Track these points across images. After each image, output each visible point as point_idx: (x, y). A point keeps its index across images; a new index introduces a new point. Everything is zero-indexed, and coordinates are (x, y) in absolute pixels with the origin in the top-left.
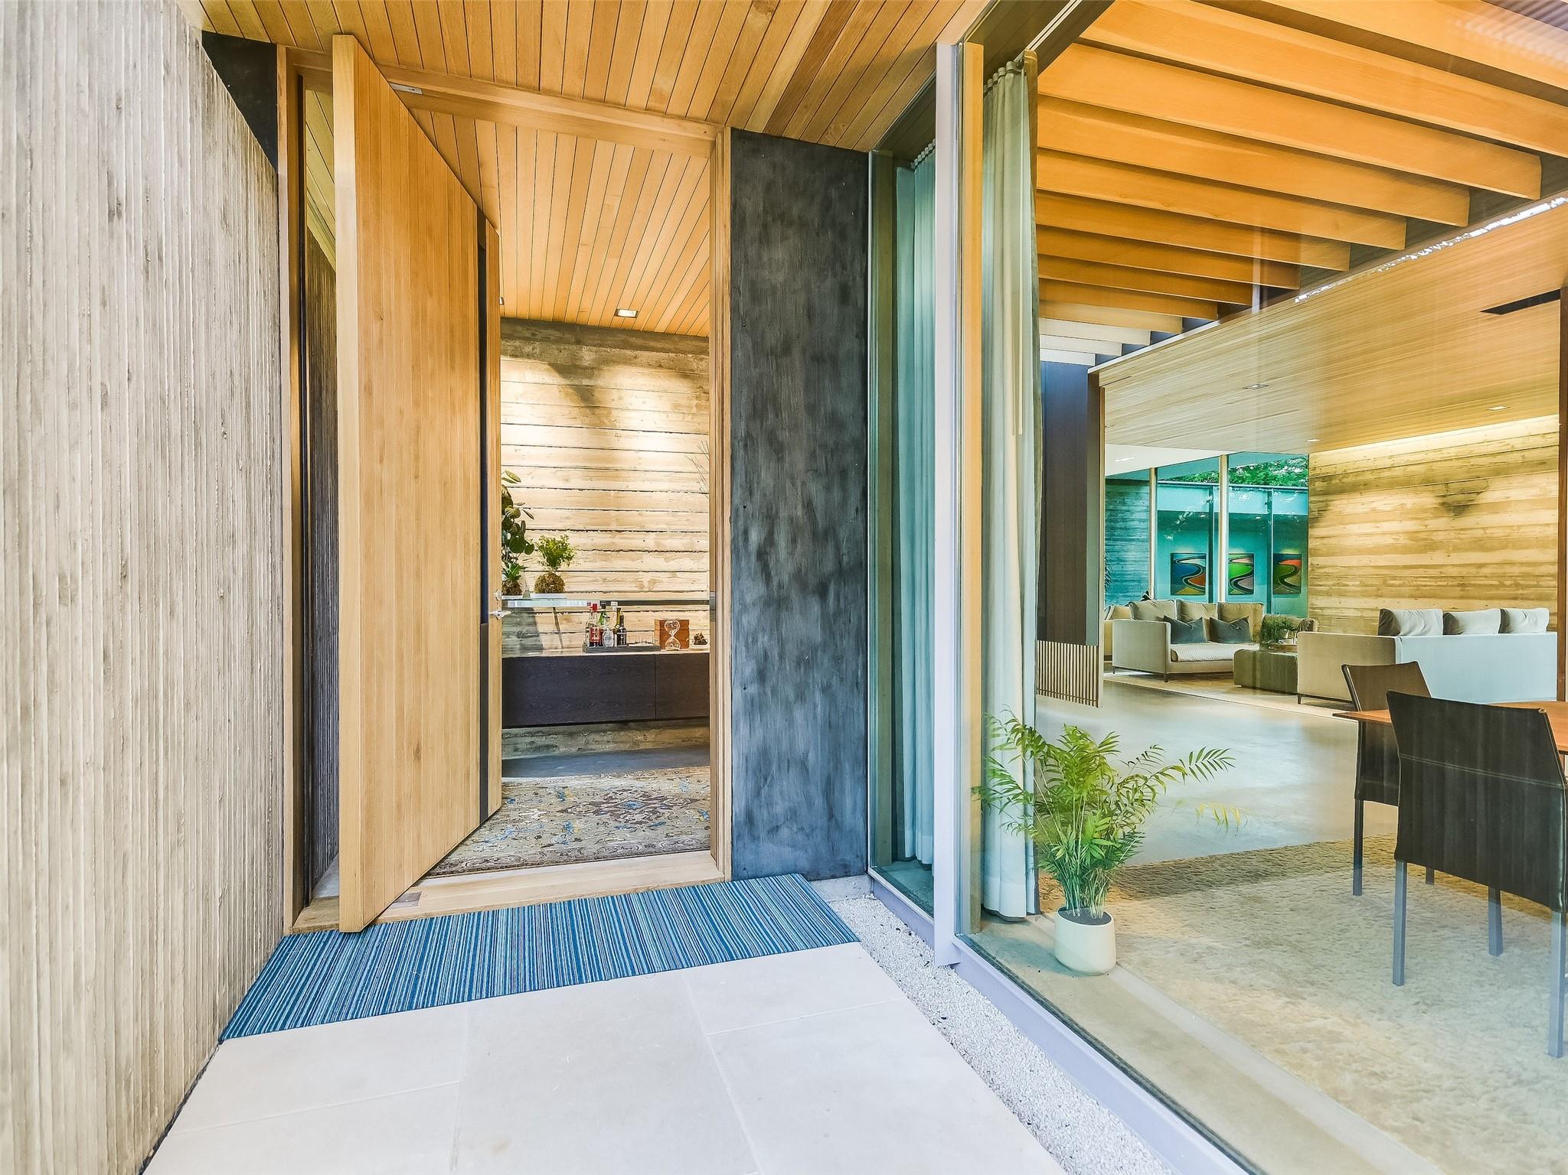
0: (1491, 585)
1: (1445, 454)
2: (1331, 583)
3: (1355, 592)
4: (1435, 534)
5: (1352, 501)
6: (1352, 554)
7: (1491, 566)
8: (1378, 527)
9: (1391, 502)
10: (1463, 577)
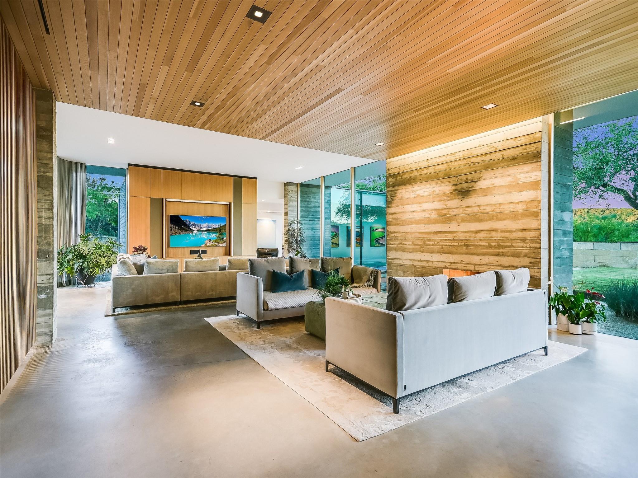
0: (484, 245)
1: (456, 157)
2: (397, 243)
3: (410, 249)
4: (451, 210)
5: (407, 190)
6: (408, 224)
7: (484, 232)
8: (420, 207)
9: (428, 190)
10: (467, 240)
